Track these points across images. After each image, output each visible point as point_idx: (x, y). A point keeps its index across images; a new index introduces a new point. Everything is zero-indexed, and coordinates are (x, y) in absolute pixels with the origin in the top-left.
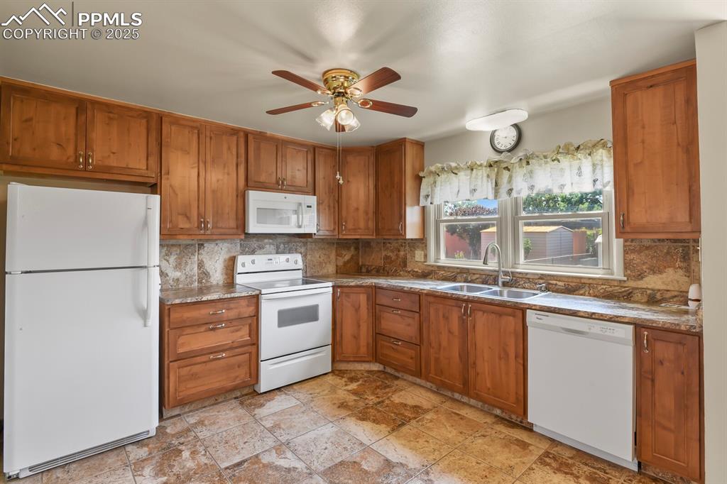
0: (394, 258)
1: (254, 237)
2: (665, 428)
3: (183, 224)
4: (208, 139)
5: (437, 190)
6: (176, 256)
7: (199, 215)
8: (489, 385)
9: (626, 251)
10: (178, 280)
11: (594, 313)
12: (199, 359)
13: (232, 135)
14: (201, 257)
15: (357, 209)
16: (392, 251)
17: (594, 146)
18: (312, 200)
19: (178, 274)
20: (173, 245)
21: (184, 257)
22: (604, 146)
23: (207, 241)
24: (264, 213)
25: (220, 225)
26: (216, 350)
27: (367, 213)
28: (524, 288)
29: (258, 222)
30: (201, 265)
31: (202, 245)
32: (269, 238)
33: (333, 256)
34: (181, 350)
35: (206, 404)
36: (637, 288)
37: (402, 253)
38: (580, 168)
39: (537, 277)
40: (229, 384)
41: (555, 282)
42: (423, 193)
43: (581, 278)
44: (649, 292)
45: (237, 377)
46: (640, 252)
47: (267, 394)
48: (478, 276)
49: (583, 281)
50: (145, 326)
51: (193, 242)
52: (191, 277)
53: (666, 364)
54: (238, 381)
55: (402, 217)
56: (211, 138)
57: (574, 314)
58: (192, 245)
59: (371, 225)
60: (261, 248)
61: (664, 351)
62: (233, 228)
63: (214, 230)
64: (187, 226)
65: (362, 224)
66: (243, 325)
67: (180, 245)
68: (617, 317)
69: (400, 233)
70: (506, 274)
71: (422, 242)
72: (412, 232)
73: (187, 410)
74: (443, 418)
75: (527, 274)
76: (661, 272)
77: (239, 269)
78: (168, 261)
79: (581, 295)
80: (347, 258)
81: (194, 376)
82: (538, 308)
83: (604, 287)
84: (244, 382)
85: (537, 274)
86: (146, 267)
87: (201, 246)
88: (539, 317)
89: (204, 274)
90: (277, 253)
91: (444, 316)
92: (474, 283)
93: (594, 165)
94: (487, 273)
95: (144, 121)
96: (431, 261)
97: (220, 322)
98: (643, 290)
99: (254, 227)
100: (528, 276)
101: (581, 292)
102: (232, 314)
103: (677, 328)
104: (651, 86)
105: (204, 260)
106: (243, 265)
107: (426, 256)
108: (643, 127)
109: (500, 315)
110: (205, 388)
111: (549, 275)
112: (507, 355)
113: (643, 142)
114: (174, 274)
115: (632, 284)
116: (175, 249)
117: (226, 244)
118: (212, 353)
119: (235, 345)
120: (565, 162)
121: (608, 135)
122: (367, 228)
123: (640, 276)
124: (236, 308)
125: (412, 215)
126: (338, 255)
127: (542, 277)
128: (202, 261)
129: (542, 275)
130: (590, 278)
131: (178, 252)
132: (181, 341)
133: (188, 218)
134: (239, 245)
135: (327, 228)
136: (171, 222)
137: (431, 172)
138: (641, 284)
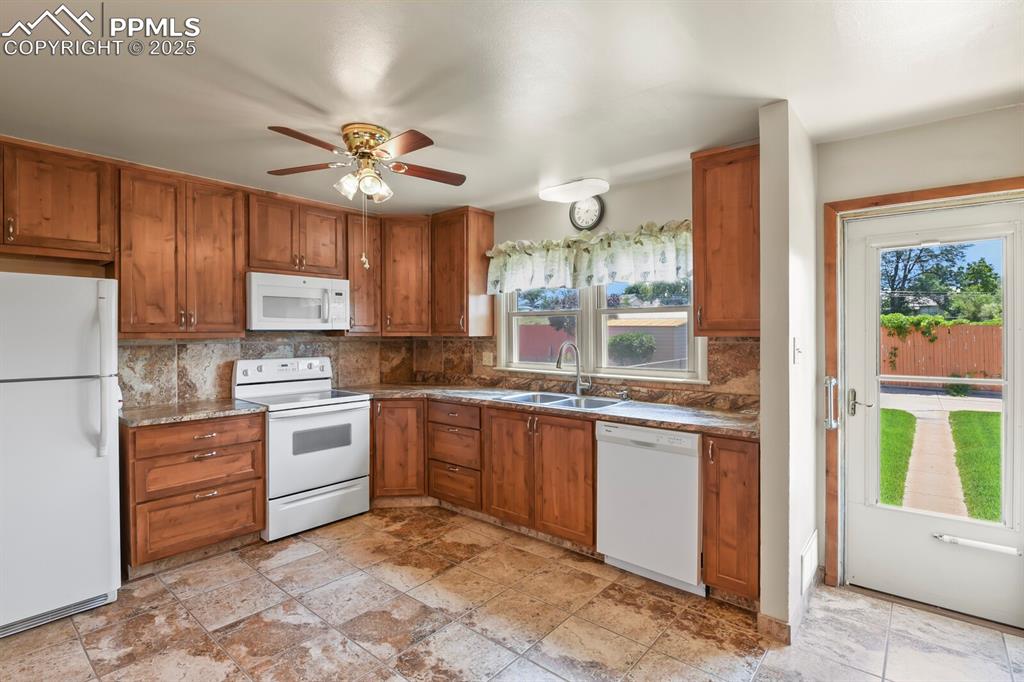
0: (456, 362)
1: (261, 335)
2: (728, 545)
3: (153, 317)
4: (190, 202)
5: (508, 274)
6: (145, 362)
7: (178, 305)
8: (556, 513)
9: (711, 351)
10: (148, 394)
11: (662, 422)
12: (179, 499)
13: (225, 195)
14: (182, 363)
15: (407, 298)
16: (455, 353)
17: (678, 227)
18: (344, 285)
19: (148, 387)
20: (139, 347)
21: (156, 362)
22: (688, 229)
23: (192, 340)
24: (273, 303)
25: (209, 319)
26: (204, 487)
27: (419, 302)
28: (605, 396)
29: (264, 316)
30: (182, 374)
31: (184, 346)
32: (283, 337)
33: (376, 359)
34: (152, 489)
35: (193, 558)
36: (720, 394)
37: (467, 355)
38: (663, 254)
39: (619, 383)
40: (223, 532)
41: (637, 388)
42: (491, 278)
43: (665, 383)
44: (731, 397)
45: (236, 521)
46: (724, 352)
47: (279, 543)
48: (555, 383)
49: (667, 386)
50: (99, 455)
51: (171, 342)
52: (169, 390)
53: (730, 475)
54: (236, 528)
55: (463, 309)
56: (194, 199)
57: (643, 423)
58: (169, 346)
59: (425, 318)
60: (271, 349)
61: (729, 461)
62: (229, 324)
63: (200, 326)
64: (158, 319)
65: (413, 319)
66: (243, 453)
67: (150, 347)
68: (684, 425)
69: (461, 331)
70: (585, 379)
71: (489, 341)
72: (476, 328)
73: (163, 567)
74: (502, 557)
75: (609, 379)
76: (743, 376)
77: (239, 378)
78: (133, 369)
79: (665, 403)
80: (396, 362)
81: (173, 522)
82: (607, 418)
83: (688, 392)
84: (246, 528)
85: (620, 379)
86: (97, 377)
87: (182, 347)
88: (609, 429)
89: (187, 387)
90: (295, 356)
91: (508, 433)
92: (550, 391)
93: (677, 250)
94: (566, 379)
95: (93, 175)
96: (502, 365)
97: (211, 449)
98: (725, 396)
99: (259, 321)
100: (610, 382)
101: (665, 399)
102: (227, 438)
103: (739, 435)
104: (730, 163)
105: (187, 367)
106: (245, 373)
107: (495, 359)
108: (722, 209)
109: (569, 428)
110: (190, 537)
111: (633, 381)
112: (576, 474)
113: (721, 226)
114: (141, 387)
115: (716, 389)
116: (143, 352)
117: (219, 345)
118: (198, 491)
119: (232, 479)
120: (649, 244)
121: (686, 212)
122: (421, 323)
123: (724, 380)
124: (231, 431)
125: (477, 308)
126: (382, 358)
127: (625, 382)
128: (184, 368)
129: (625, 380)
130: (674, 383)
131: (148, 356)
132: (152, 475)
133: (161, 310)
134: (239, 346)
135: (365, 323)
136: (136, 314)
137: (500, 252)
138: (724, 389)
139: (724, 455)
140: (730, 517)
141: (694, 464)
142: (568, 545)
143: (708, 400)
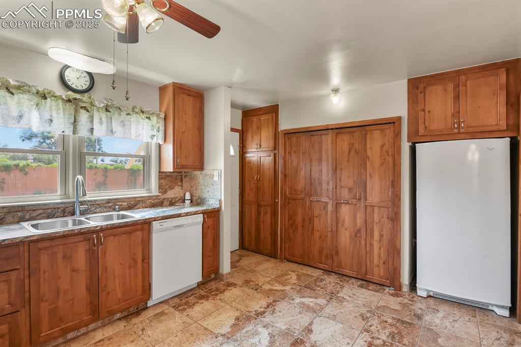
8: (119, 295)
9: (160, 178)
11: (188, 213)
36: (165, 199)
39: (105, 202)
41: (120, 203)
43: (135, 198)
44: (170, 199)
49: (137, 199)
53: (210, 227)
57: (179, 216)
70: (82, 203)
75: (96, 201)
76: (173, 189)
79: (138, 209)
82: (160, 218)
83: (150, 201)
85: (105, 200)
88: (161, 224)
93: (153, 126)
98: (167, 199)
100: (97, 203)
101: (138, 207)
111: (114, 199)
127: (109, 201)
129: (109, 200)
130: (141, 197)
142: (118, 315)
143: (160, 203)
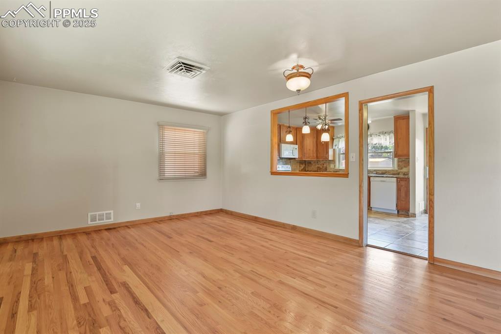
0: (321, 167)
2: (402, 201)
9: (398, 162)
15: (310, 150)
16: (321, 165)
17: (390, 132)
22: (393, 133)
27: (313, 151)
33: (298, 167)
37: (325, 165)
38: (386, 139)
42: (334, 144)
46: (401, 162)
55: (327, 152)
57: (383, 177)
59: (315, 155)
61: (403, 183)
65: (311, 155)
69: (327, 158)
71: (333, 161)
72: (331, 158)
76: (405, 167)
80: (302, 168)
82: (373, 176)
93: (390, 138)
96: (337, 167)
98: (402, 172)
100: (371, 171)
103: (405, 177)
104: (403, 119)
107: (335, 166)
108: (401, 129)
113: (401, 133)
115: (399, 171)
120: (382, 136)
121: (393, 129)
122: (313, 156)
123: (402, 169)
125: (331, 152)
126: (300, 166)
135: (300, 156)
137: (338, 137)
138: (401, 171)
139: (402, 182)
140: (403, 194)
141: (395, 185)
143: (398, 173)
